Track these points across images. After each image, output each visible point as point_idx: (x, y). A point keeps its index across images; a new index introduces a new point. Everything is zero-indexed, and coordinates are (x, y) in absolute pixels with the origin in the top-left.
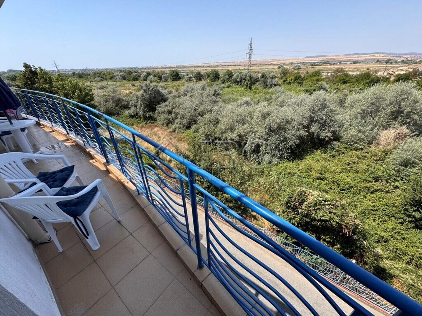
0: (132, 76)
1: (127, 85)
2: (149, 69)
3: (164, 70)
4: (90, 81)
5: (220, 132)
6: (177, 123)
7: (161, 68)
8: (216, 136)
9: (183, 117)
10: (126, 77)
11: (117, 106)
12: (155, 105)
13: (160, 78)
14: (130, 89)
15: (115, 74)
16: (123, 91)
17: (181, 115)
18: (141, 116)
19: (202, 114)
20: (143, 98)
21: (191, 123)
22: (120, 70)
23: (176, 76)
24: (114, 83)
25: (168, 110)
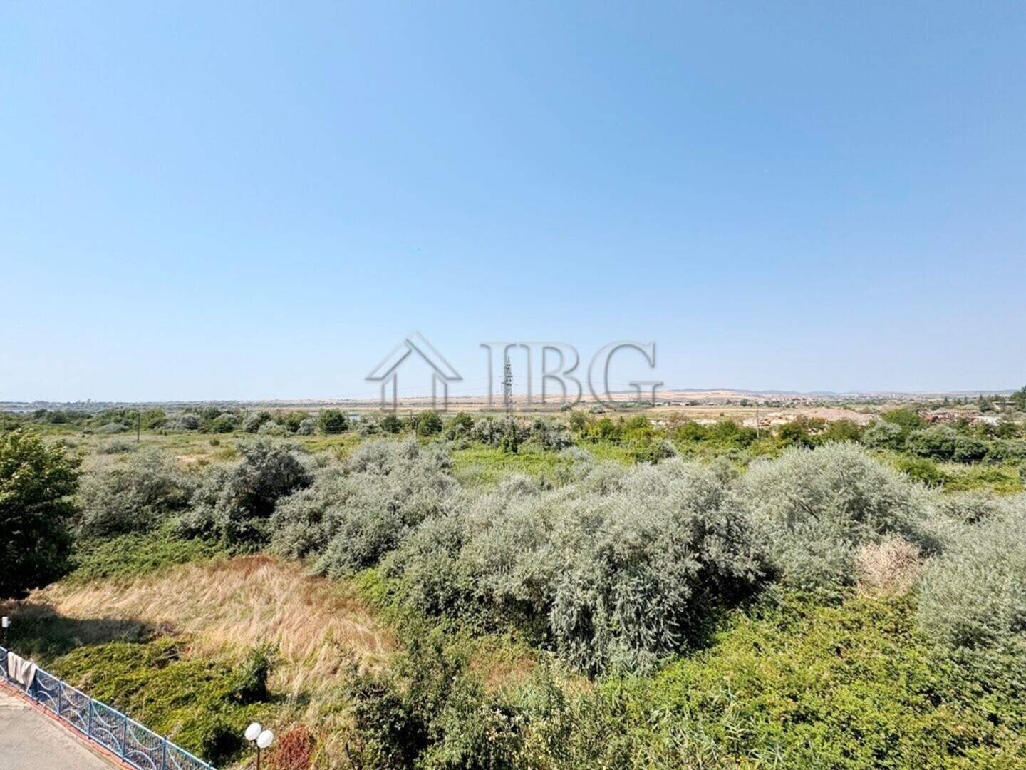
0: (217, 421)
1: (197, 443)
2: (269, 405)
3: (306, 409)
4: (85, 433)
5: (468, 573)
6: (334, 550)
7: (298, 405)
8: (459, 586)
9: (356, 530)
10: (200, 423)
11: (149, 502)
12: (271, 496)
13: (294, 427)
14: (203, 452)
15: (168, 416)
16: (179, 457)
17: (349, 524)
18: (221, 532)
19: (412, 521)
20: (242, 478)
21: (379, 546)
22: (187, 406)
23: (336, 424)
24: (159, 437)
25: (312, 509)
